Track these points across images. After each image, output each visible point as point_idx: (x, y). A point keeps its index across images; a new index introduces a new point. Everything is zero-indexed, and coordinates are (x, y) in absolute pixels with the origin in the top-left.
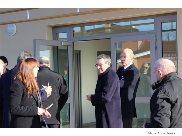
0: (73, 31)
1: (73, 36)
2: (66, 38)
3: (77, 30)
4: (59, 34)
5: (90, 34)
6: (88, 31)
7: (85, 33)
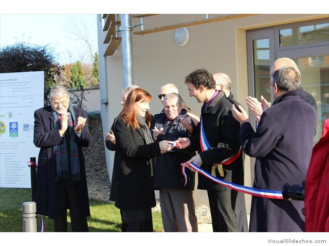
0: (280, 35)
1: (280, 43)
2: (268, 47)
3: (286, 33)
4: (256, 42)
5: (308, 39)
6: (305, 34)
7: (299, 38)
